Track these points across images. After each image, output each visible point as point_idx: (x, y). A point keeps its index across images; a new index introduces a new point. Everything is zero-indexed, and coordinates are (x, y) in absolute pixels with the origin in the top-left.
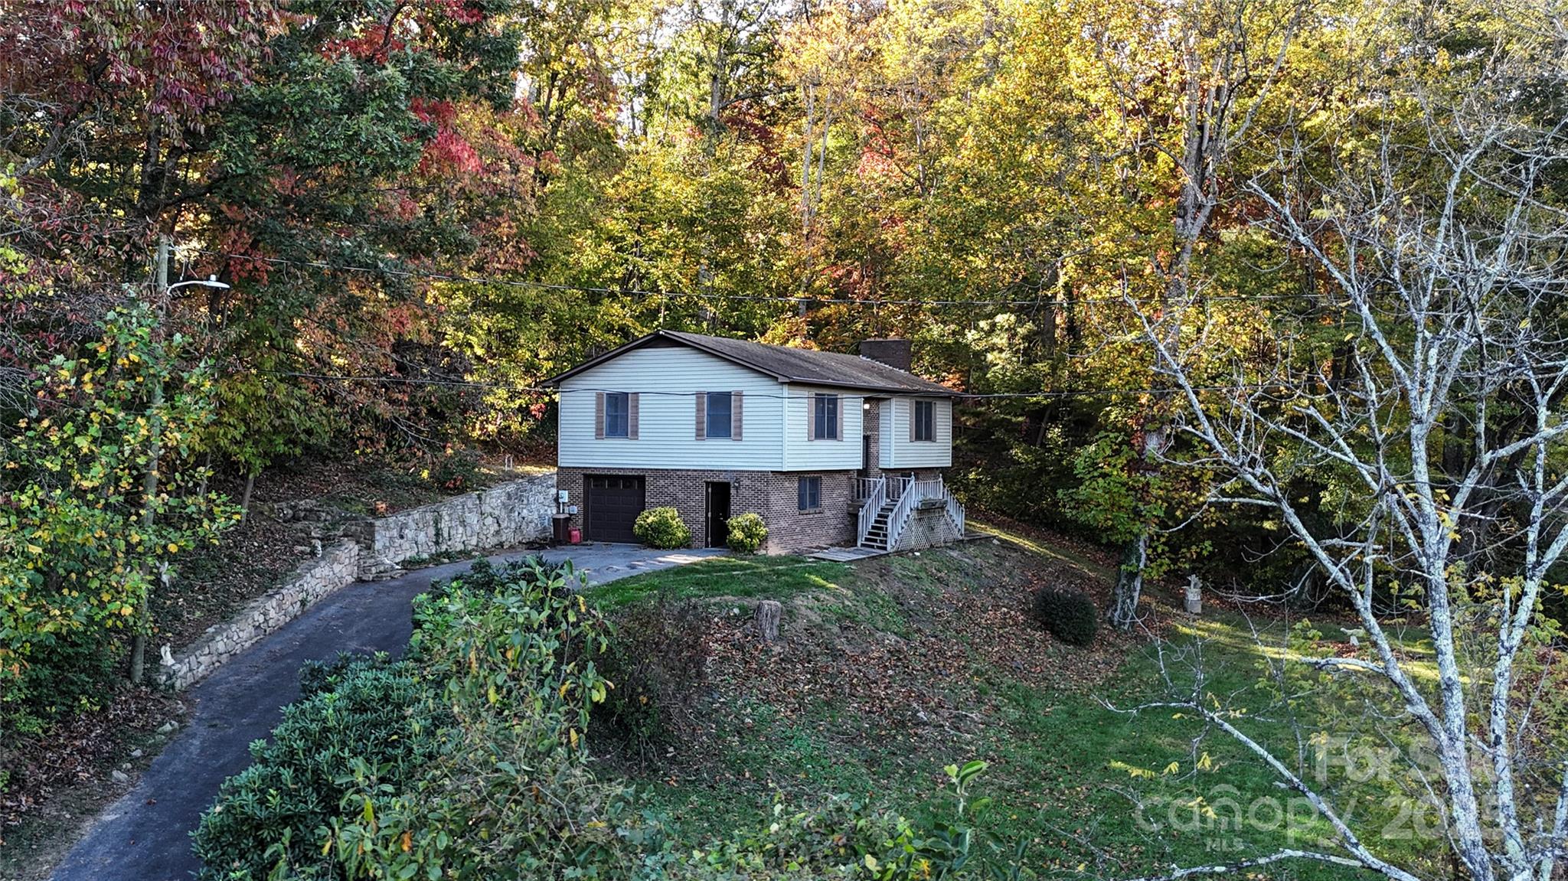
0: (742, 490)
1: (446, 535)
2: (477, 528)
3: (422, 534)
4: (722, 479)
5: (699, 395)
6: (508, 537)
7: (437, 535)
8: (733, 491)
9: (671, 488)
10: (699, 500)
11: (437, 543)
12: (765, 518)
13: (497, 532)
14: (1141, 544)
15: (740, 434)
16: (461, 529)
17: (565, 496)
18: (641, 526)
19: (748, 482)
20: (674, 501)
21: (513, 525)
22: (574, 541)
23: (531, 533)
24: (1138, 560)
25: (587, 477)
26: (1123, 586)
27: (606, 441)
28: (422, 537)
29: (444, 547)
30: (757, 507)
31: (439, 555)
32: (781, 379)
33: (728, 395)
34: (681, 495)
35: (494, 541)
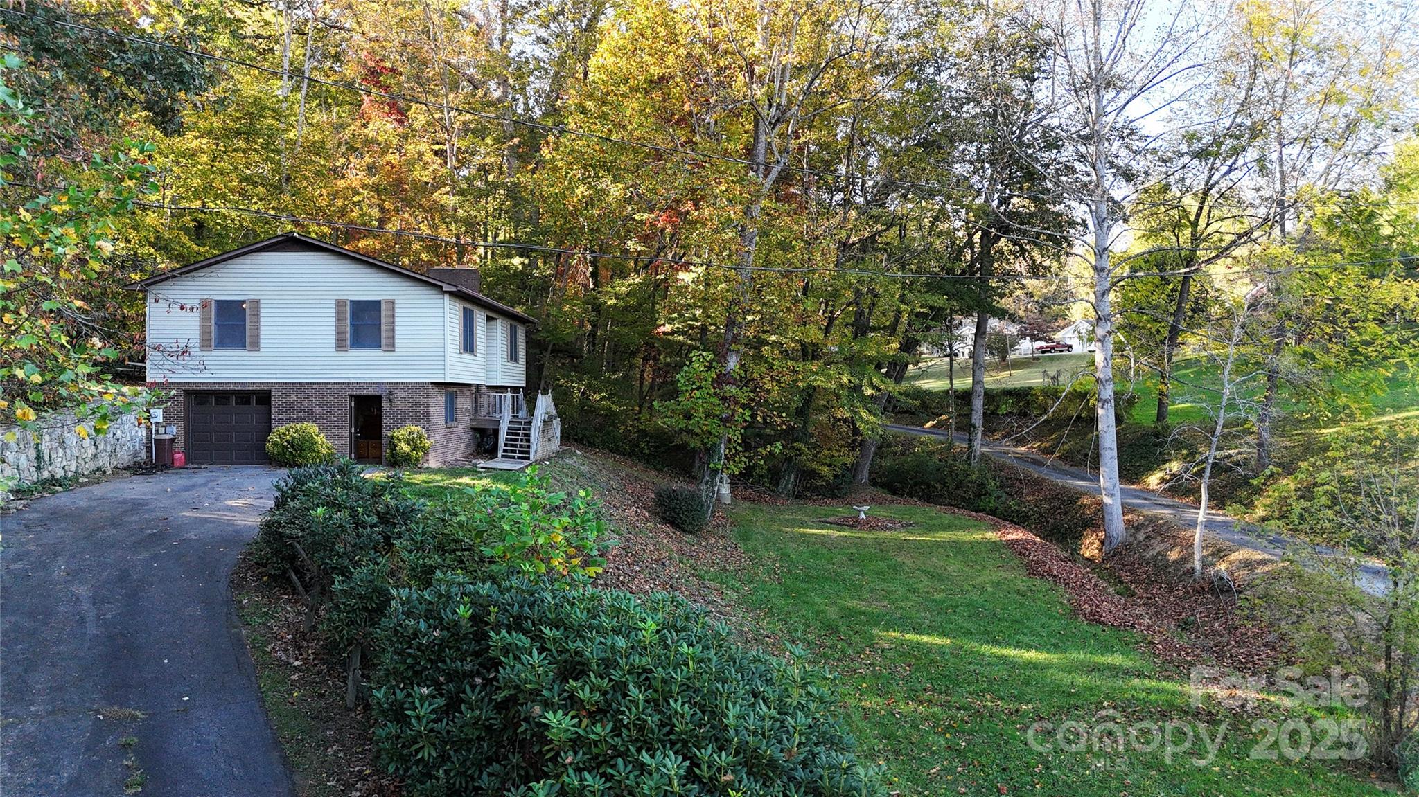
0: (396, 403)
1: (47, 459)
2: (76, 452)
3: (24, 456)
4: (371, 391)
5: (340, 304)
6: (104, 461)
7: (39, 458)
8: (385, 404)
9: (306, 403)
10: (343, 414)
11: (38, 468)
12: (427, 431)
13: (95, 456)
14: (722, 445)
15: (393, 345)
16: (61, 451)
17: (158, 414)
18: (275, 444)
19: (403, 395)
20: (310, 416)
21: (109, 449)
22: (177, 464)
23: (124, 457)
24: (720, 459)
25: (188, 393)
26: (707, 482)
27: (214, 353)
28: (23, 462)
29: (46, 475)
30: (416, 420)
31: (44, 483)
32: (446, 288)
33: (379, 302)
34: (318, 410)
35: (91, 466)
